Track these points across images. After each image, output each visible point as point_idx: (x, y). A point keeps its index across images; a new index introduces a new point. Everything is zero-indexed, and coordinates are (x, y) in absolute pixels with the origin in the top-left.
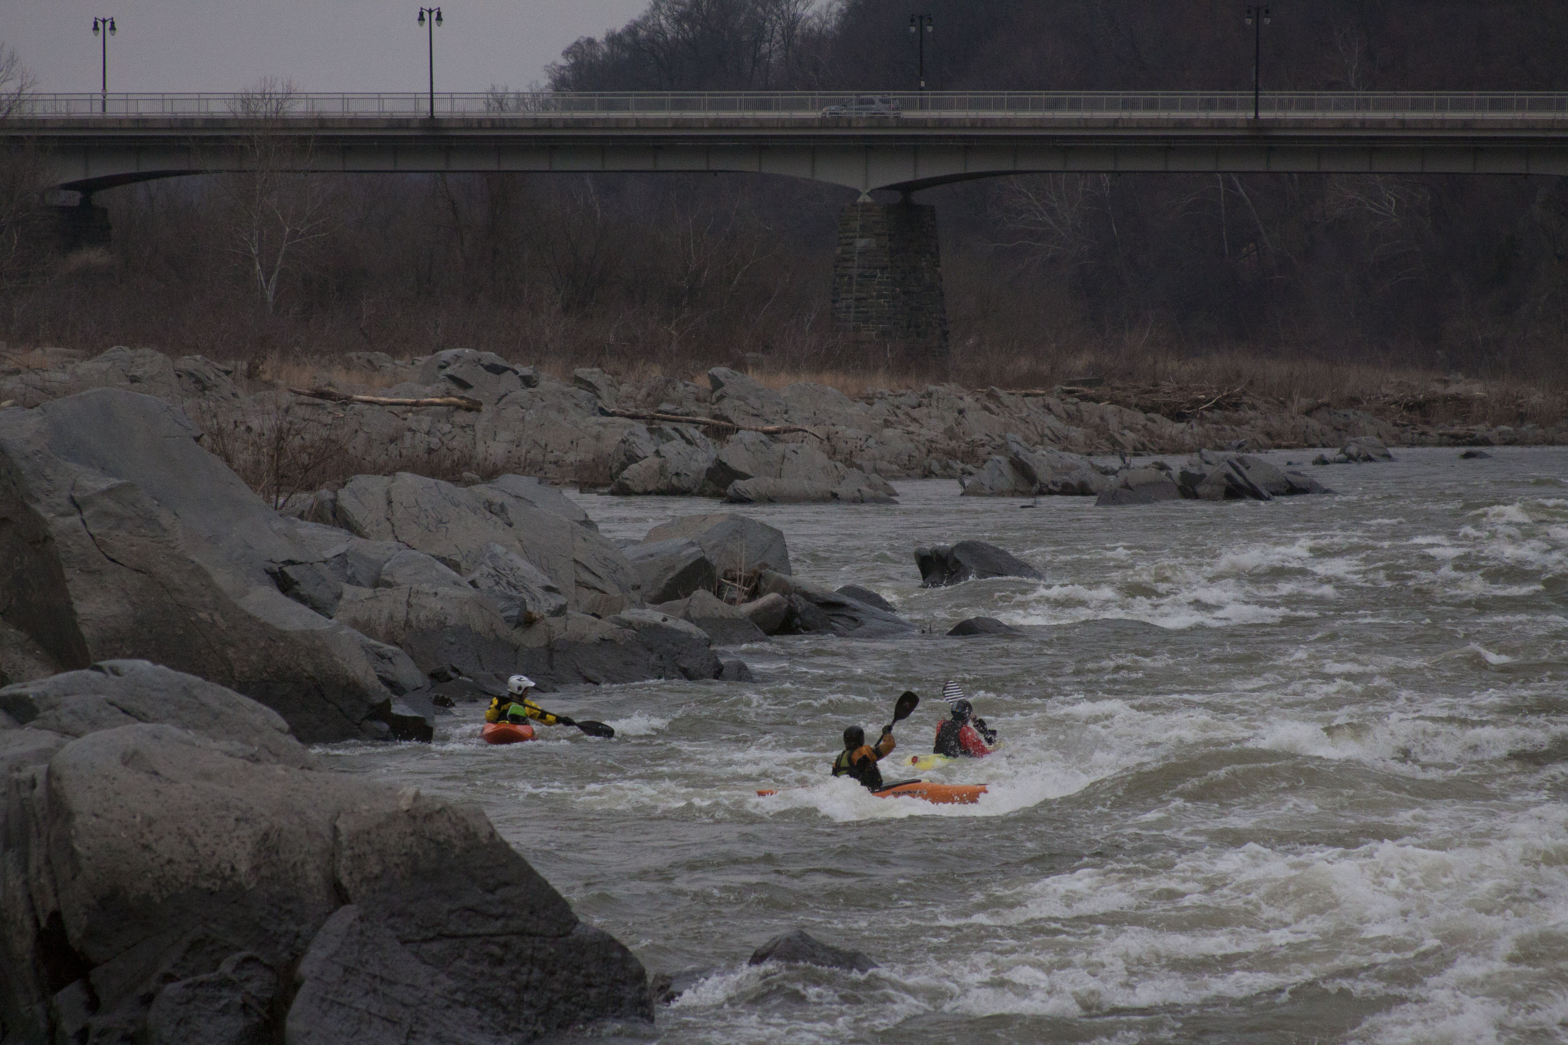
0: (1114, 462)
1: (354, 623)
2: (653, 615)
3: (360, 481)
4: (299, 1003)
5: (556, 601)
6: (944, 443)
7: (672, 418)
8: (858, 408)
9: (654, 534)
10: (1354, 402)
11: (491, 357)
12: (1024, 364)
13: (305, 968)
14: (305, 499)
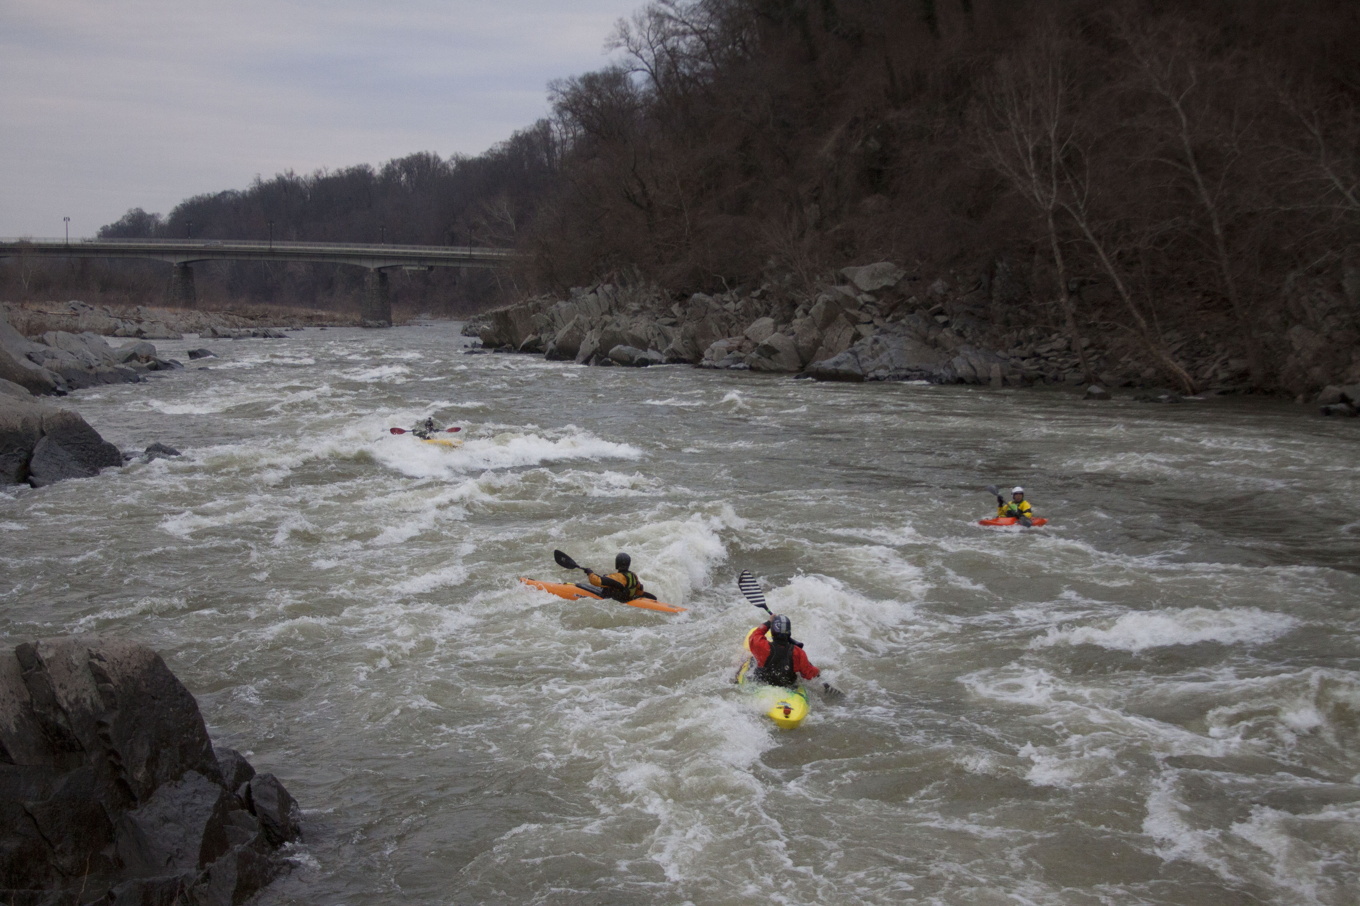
0: (237, 330)
1: (48, 368)
2: (122, 366)
3: (49, 333)
4: (34, 460)
5: (98, 363)
6: (195, 325)
7: (127, 318)
8: (173, 317)
9: (122, 347)
10: (295, 316)
11: (82, 303)
12: (215, 306)
13: (35, 451)
14: (34, 337)
